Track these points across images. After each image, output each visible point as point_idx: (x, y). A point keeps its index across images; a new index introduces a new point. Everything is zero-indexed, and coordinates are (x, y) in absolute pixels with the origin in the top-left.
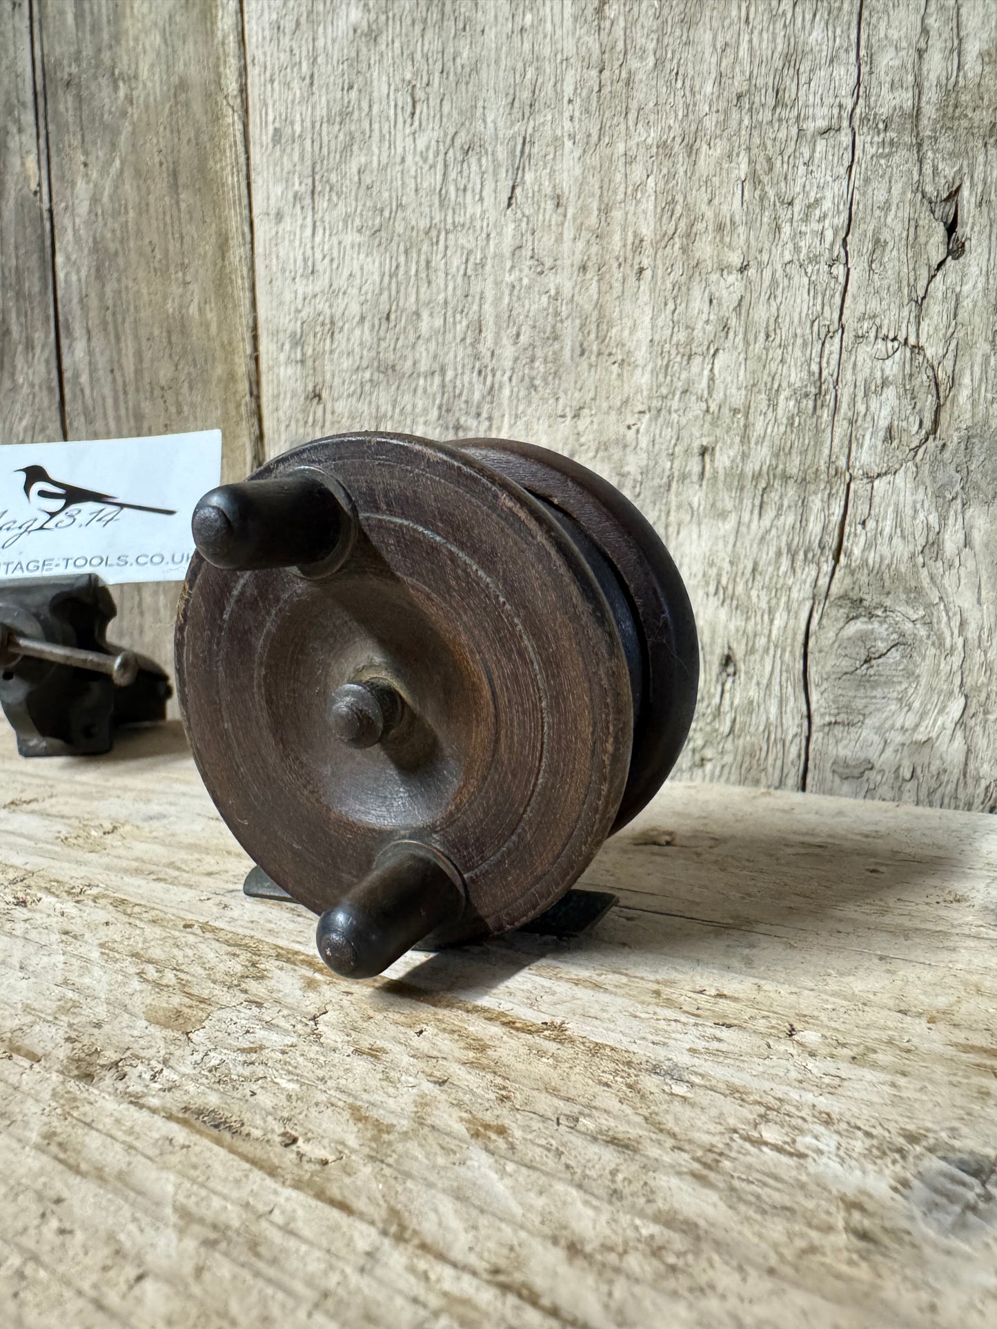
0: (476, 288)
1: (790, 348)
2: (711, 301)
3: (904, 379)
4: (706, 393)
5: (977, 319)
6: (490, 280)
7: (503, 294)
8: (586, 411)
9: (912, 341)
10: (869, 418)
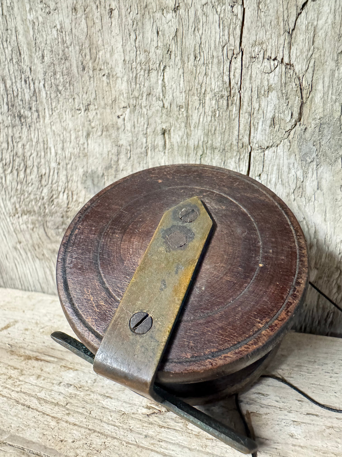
0: (11, 25)
1: (210, 65)
2: (158, 33)
3: (281, 86)
4: (161, 95)
5: (327, 45)
6: (19, 18)
7: (28, 28)
8: (92, 107)
9: (286, 60)
10: (261, 112)
